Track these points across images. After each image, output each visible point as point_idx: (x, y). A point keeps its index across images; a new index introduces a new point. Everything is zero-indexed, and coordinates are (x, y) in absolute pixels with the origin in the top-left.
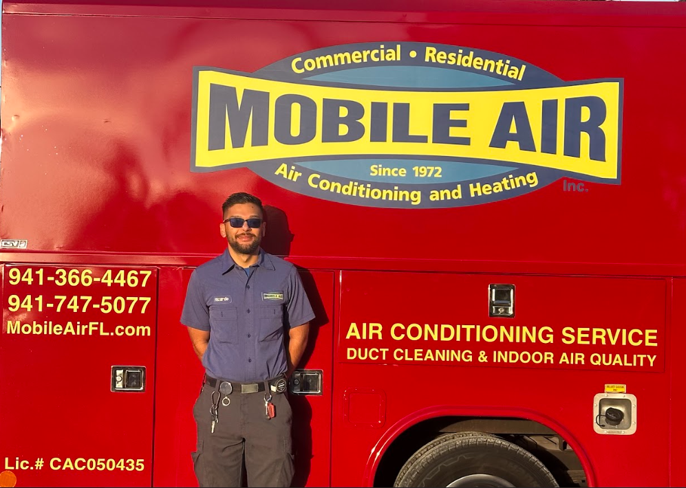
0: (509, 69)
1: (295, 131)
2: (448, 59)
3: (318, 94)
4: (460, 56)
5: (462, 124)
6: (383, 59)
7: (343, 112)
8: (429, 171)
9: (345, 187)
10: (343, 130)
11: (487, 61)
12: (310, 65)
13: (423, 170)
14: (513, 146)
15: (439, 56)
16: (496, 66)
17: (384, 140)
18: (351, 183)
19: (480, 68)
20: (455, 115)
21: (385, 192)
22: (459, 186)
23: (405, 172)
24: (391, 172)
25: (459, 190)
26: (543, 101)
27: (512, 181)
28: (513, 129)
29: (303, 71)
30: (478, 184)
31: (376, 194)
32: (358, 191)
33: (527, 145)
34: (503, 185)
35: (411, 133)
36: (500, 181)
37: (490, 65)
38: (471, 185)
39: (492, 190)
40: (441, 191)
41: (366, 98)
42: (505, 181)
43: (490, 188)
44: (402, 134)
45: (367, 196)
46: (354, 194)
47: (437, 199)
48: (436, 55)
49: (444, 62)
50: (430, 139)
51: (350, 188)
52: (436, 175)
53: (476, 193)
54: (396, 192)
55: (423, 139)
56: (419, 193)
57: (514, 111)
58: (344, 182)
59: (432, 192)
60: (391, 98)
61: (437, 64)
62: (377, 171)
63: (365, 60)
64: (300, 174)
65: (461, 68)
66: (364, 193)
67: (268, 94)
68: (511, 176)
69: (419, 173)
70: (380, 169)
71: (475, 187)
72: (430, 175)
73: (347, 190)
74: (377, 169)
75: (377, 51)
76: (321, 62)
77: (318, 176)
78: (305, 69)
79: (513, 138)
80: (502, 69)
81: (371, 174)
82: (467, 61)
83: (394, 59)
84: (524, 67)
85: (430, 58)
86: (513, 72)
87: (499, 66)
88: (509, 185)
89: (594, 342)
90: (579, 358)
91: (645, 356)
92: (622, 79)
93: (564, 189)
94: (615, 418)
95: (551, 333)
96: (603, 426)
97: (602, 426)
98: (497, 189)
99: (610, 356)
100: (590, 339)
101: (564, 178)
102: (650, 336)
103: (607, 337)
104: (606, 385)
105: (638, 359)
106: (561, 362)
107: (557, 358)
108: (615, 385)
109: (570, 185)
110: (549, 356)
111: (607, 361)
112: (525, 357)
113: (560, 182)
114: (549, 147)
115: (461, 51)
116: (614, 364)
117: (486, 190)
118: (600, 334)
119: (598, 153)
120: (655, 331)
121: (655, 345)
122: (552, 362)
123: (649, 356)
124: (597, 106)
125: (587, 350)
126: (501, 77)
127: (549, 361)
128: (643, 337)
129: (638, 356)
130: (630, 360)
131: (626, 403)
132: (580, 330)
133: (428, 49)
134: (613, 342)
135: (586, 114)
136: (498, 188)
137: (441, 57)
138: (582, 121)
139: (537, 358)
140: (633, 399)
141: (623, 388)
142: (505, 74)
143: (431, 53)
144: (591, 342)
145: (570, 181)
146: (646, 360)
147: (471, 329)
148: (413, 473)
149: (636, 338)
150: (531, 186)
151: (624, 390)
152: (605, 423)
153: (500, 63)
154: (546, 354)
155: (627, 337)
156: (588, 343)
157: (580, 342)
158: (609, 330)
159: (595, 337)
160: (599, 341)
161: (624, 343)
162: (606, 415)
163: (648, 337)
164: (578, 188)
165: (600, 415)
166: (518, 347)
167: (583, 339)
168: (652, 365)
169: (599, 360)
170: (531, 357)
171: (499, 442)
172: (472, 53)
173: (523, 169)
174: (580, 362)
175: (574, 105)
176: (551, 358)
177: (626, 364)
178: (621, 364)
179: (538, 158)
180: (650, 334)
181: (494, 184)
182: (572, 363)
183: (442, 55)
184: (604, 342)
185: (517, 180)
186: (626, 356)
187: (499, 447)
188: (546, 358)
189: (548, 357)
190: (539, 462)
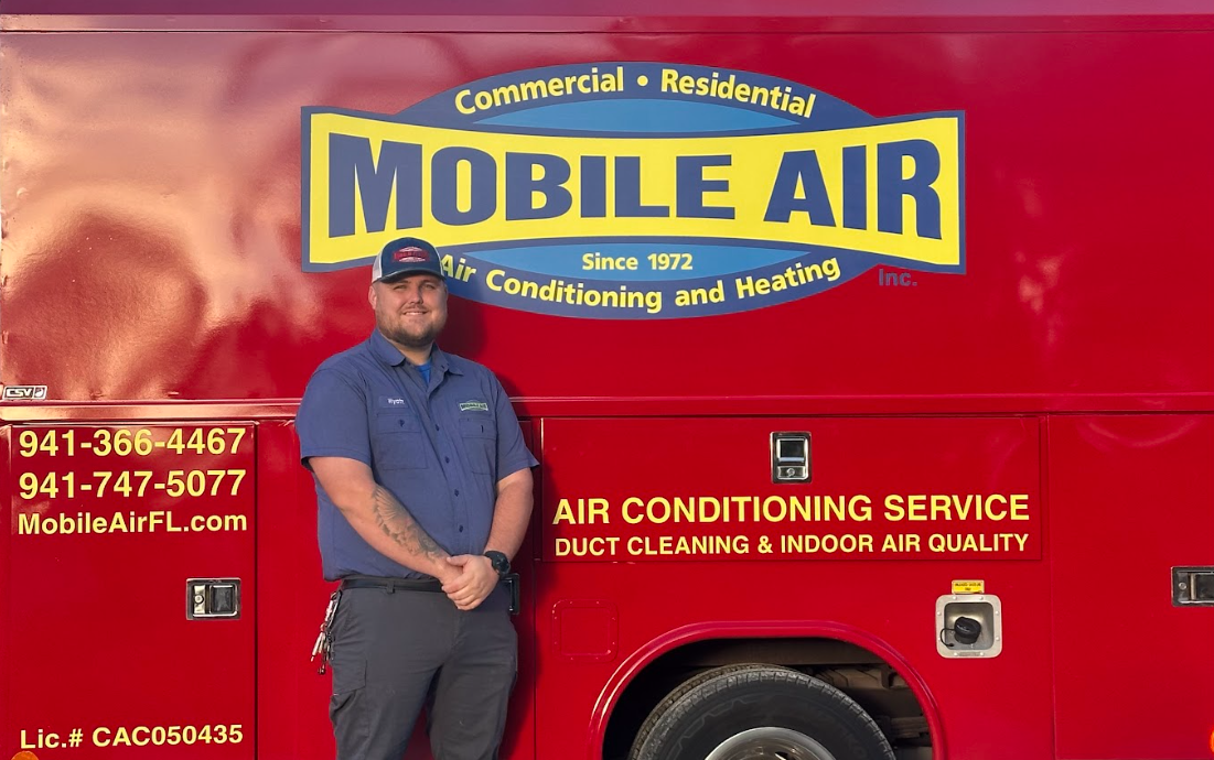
0: (791, 101)
1: (464, 203)
2: (696, 87)
3: (498, 146)
4: (715, 82)
5: (722, 186)
6: (596, 90)
7: (538, 173)
8: (672, 260)
9: (544, 288)
10: (539, 200)
11: (756, 88)
12: (484, 101)
13: (664, 259)
14: (800, 219)
15: (682, 84)
16: (770, 97)
17: (602, 214)
18: (554, 282)
19: (746, 100)
20: (709, 173)
21: (606, 295)
22: (720, 283)
23: (636, 263)
24: (615, 264)
25: (720, 290)
26: (844, 149)
27: (800, 272)
28: (800, 194)
29: (473, 110)
30: (749, 279)
31: (592, 298)
32: (564, 294)
33: (822, 216)
34: (787, 279)
35: (643, 203)
36: (783, 273)
37: (760, 96)
38: (739, 281)
39: (771, 288)
40: (693, 292)
41: (572, 150)
42: (790, 273)
43: (767, 284)
44: (629, 204)
45: (579, 302)
46: (559, 300)
47: (687, 303)
48: (677, 82)
49: (691, 92)
50: (673, 211)
51: (552, 290)
52: (685, 267)
53: (746, 292)
54: (623, 295)
55: (662, 212)
56: (658, 295)
57: (800, 165)
58: (543, 280)
59: (678, 293)
60: (610, 150)
61: (680, 96)
62: (592, 262)
63: (569, 91)
64: (474, 271)
65: (717, 100)
66: (574, 297)
67: (419, 147)
68: (799, 265)
69: (658, 264)
70: (598, 260)
71: (744, 283)
72: (674, 267)
73: (547, 293)
74: (594, 259)
75: (587, 77)
76: (501, 95)
77: (502, 273)
78: (476, 107)
79: (800, 206)
80: (780, 101)
81: (585, 268)
82: (725, 90)
83: (614, 89)
84: (812, 97)
85: (669, 86)
86: (796, 105)
87: (774, 96)
88: (796, 278)
89: (934, 517)
90: (911, 542)
91: (1011, 535)
92: (963, 113)
93: (881, 283)
94: (968, 632)
95: (868, 505)
96: (952, 645)
97: (950, 646)
98: (779, 285)
99: (959, 536)
100: (927, 512)
101: (880, 267)
102: (1017, 504)
103: (952, 508)
104: (954, 582)
105: (1001, 541)
106: (884, 550)
107: (878, 543)
108: (968, 582)
109: (888, 276)
110: (866, 540)
111: (954, 545)
112: (830, 544)
113: (873, 273)
114: (855, 219)
115: (716, 75)
116: (965, 549)
117: (761, 287)
118: (943, 505)
119: (929, 226)
120: (1025, 497)
121: (1026, 517)
122: (871, 550)
123: (1017, 536)
124: (926, 155)
125: (924, 530)
126: (778, 113)
127: (866, 548)
128: (1007, 507)
129: (1002, 535)
130: (989, 543)
131: (985, 608)
132: (911, 499)
133: (665, 72)
134: (963, 516)
135: (909, 167)
136: (780, 283)
137: (686, 84)
138: (904, 178)
139: (848, 543)
140: (995, 601)
141: (979, 585)
142: (784, 108)
143: (669, 78)
144: (929, 517)
145: (888, 269)
146: (1013, 542)
147: (746, 503)
148: (663, 730)
149: (996, 507)
150: (830, 279)
151: (982, 588)
152: (954, 642)
153: (776, 92)
154: (861, 537)
155: (984, 507)
156: (924, 518)
157: (912, 517)
158: (956, 498)
159: (935, 508)
160: (940, 514)
161: (979, 516)
162: (956, 629)
163: (1014, 507)
164: (902, 281)
165: (946, 629)
166: (819, 528)
167: (917, 512)
168: (1022, 549)
169: (942, 544)
170: (839, 544)
171: (794, 676)
172: (732, 78)
173: (817, 254)
174: (913, 547)
175: (890, 154)
176: (869, 544)
177: (983, 549)
178: (976, 549)
179: (838, 236)
180: (1018, 502)
181: (774, 278)
182: (901, 549)
183: (687, 81)
184: (948, 517)
185: (808, 271)
186: (982, 536)
187: (794, 684)
188: (862, 544)
189: (865, 542)
190: (855, 705)
